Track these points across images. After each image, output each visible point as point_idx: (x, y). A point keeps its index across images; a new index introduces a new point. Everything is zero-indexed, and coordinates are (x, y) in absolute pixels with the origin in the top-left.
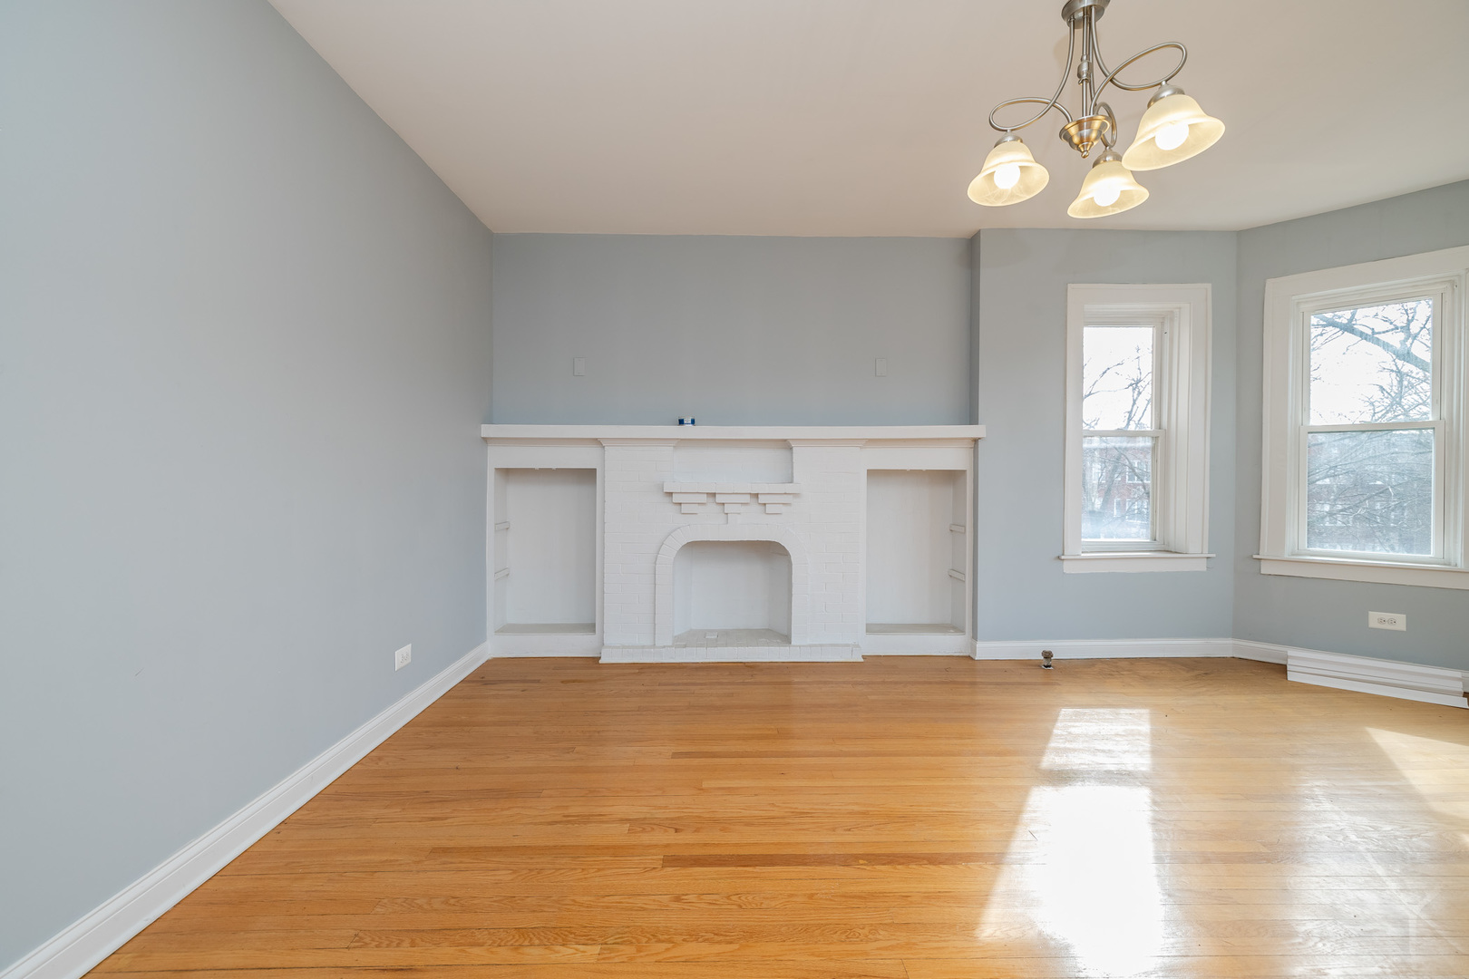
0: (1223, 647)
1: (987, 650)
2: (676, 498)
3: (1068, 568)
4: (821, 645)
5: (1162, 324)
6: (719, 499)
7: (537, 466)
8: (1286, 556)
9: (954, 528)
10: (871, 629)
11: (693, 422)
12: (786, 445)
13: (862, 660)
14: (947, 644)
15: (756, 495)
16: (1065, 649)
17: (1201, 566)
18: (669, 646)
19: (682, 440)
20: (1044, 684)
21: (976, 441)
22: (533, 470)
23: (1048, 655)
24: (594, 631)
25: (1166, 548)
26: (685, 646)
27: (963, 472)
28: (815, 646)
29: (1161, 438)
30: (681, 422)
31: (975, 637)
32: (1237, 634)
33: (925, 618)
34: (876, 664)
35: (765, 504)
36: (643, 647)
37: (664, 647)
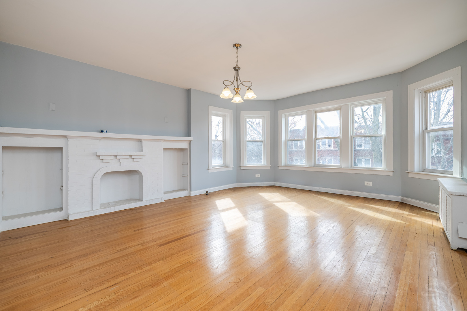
0: (235, 185)
1: (194, 193)
2: (101, 158)
3: (210, 171)
4: (152, 199)
5: (224, 117)
6: (118, 157)
7: (30, 146)
8: (245, 166)
9: (183, 164)
10: (165, 193)
11: (107, 132)
12: (140, 140)
13: (164, 201)
14: (183, 194)
15: (131, 156)
16: (210, 190)
17: (232, 169)
18: (99, 209)
19: (103, 138)
20: (206, 198)
21: (190, 141)
22: (38, 148)
23: (207, 192)
24: (63, 210)
25: (225, 165)
26: (106, 208)
27: (187, 149)
28: (150, 200)
29: (224, 141)
30: (102, 131)
31: (191, 190)
32: (237, 182)
33: (176, 189)
34: (168, 202)
35: (134, 159)
36: (88, 211)
37: (97, 210)
